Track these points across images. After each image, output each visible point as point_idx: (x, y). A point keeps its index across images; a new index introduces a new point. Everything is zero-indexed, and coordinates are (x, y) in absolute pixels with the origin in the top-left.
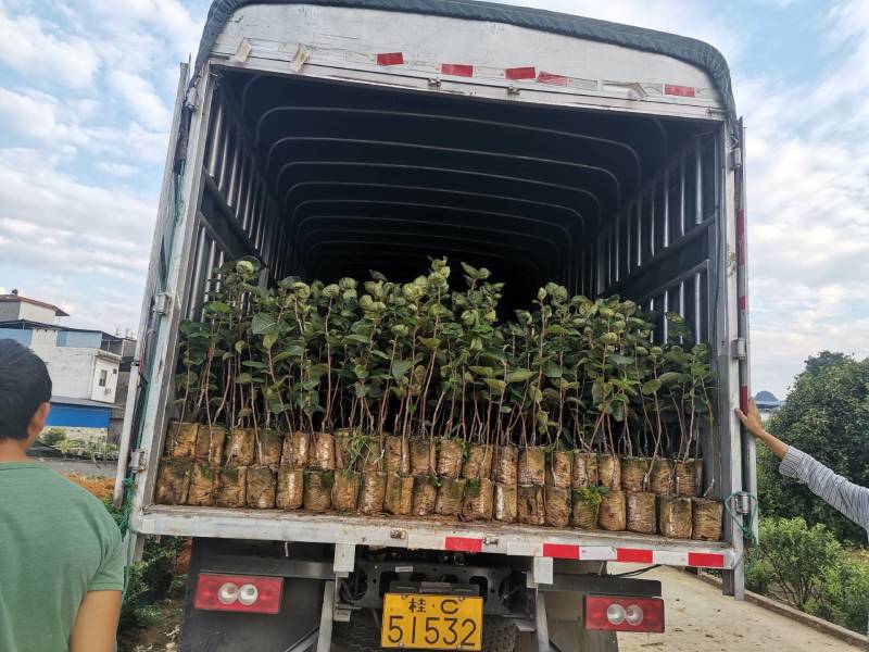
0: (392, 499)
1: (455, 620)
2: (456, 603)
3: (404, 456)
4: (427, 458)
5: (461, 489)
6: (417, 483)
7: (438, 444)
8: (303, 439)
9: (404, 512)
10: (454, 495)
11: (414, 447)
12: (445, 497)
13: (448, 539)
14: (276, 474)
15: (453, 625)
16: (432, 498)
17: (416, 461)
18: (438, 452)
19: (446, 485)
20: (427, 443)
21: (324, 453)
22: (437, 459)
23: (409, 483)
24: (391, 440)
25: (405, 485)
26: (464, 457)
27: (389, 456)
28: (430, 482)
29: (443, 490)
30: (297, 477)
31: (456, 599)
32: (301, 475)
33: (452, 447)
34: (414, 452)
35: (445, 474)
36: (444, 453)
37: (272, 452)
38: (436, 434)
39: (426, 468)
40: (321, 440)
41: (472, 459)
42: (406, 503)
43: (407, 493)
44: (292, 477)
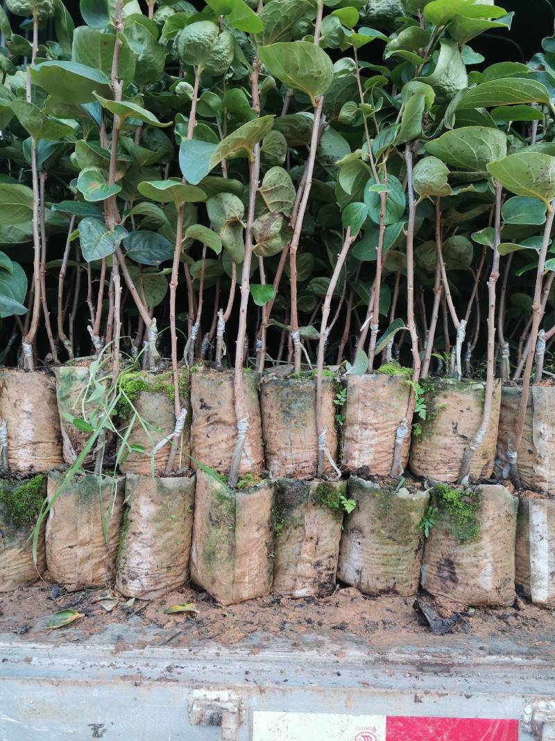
0: (210, 556)
3: (243, 426)
4: (310, 429)
5: (416, 517)
6: (282, 502)
7: (340, 386)
9: (246, 593)
10: (396, 534)
11: (270, 400)
12: (370, 540)
16: (330, 542)
17: (280, 437)
18: (339, 410)
19: (370, 506)
20: (307, 385)
22: (339, 430)
23: (258, 505)
24: (206, 382)
25: (245, 514)
26: (416, 417)
27: (200, 427)
28: (322, 497)
29: (362, 519)
33: (383, 392)
34: (273, 411)
35: (364, 472)
36: (355, 412)
38: (330, 360)
39: (309, 455)
41: (443, 422)
42: (253, 566)
43: (252, 536)
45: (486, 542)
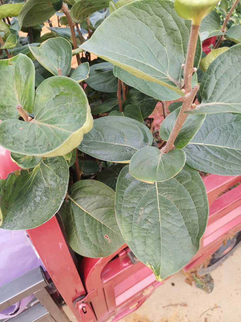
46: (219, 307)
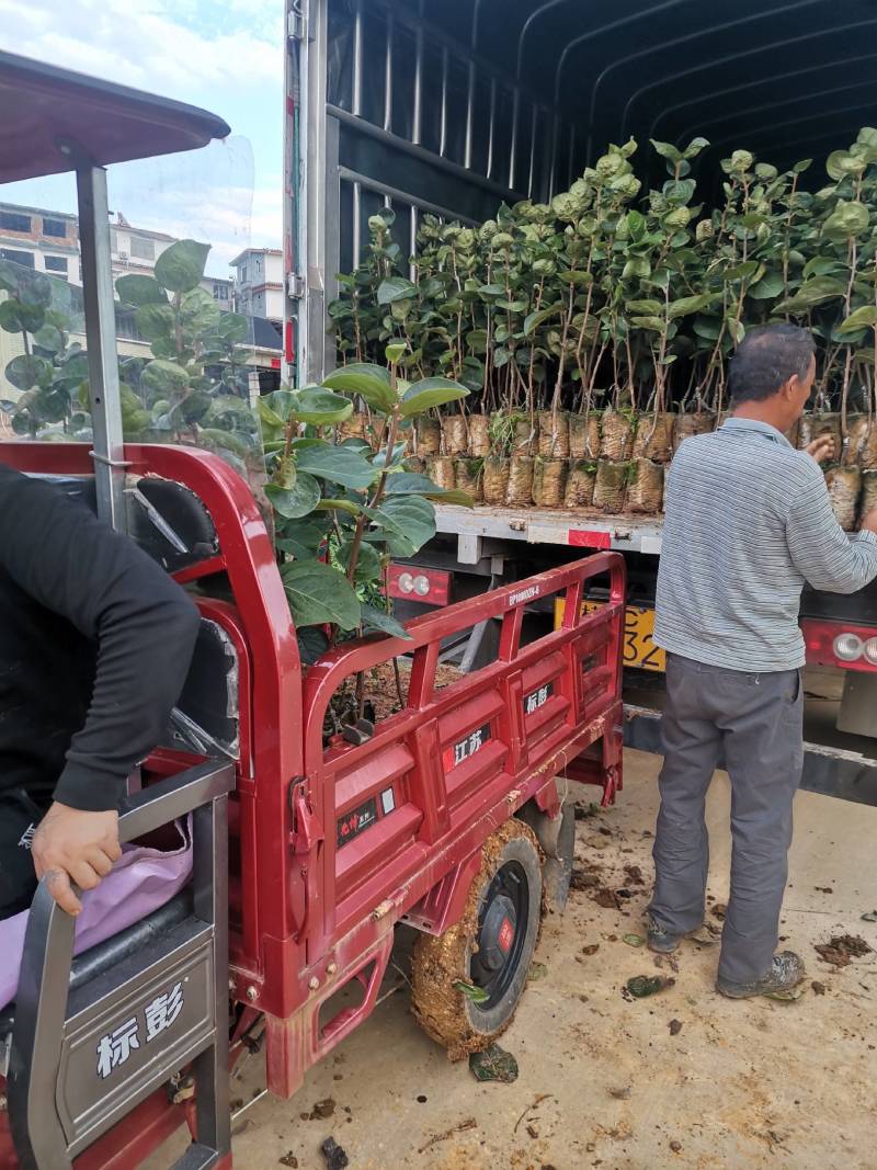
1: (635, 635)
2: (635, 615)
3: (554, 436)
4: (583, 438)
6: (566, 468)
8: (457, 423)
9: (548, 503)
10: (610, 482)
12: (602, 485)
13: (571, 531)
14: (424, 463)
15: (632, 639)
18: (600, 429)
21: (477, 437)
22: (600, 438)
23: (553, 468)
25: (549, 471)
26: (631, 432)
28: (584, 466)
30: (445, 466)
31: (636, 610)
32: (448, 463)
33: (615, 420)
35: (605, 457)
36: (607, 430)
37: (427, 440)
39: (582, 449)
40: (474, 424)
42: (553, 492)
43: (552, 480)
44: (439, 465)
45: (640, 485)
46: (546, 1096)
